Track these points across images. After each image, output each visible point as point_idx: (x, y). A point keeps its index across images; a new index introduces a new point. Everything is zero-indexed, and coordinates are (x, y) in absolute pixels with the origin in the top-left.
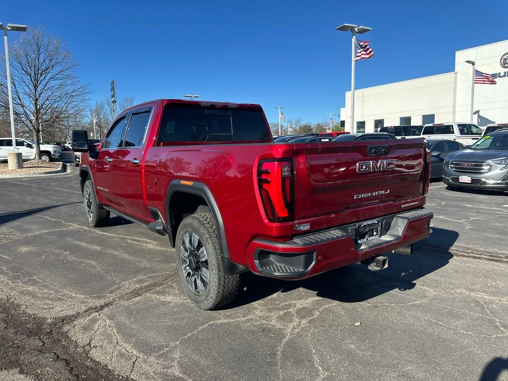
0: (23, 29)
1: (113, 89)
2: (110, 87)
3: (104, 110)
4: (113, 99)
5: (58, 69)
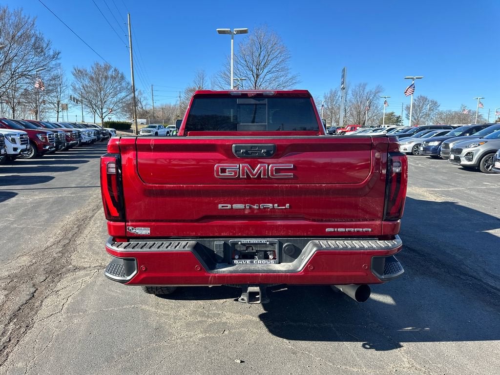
0: (245, 32)
1: (343, 76)
2: (341, 74)
3: (337, 97)
4: (343, 86)
5: (274, 63)
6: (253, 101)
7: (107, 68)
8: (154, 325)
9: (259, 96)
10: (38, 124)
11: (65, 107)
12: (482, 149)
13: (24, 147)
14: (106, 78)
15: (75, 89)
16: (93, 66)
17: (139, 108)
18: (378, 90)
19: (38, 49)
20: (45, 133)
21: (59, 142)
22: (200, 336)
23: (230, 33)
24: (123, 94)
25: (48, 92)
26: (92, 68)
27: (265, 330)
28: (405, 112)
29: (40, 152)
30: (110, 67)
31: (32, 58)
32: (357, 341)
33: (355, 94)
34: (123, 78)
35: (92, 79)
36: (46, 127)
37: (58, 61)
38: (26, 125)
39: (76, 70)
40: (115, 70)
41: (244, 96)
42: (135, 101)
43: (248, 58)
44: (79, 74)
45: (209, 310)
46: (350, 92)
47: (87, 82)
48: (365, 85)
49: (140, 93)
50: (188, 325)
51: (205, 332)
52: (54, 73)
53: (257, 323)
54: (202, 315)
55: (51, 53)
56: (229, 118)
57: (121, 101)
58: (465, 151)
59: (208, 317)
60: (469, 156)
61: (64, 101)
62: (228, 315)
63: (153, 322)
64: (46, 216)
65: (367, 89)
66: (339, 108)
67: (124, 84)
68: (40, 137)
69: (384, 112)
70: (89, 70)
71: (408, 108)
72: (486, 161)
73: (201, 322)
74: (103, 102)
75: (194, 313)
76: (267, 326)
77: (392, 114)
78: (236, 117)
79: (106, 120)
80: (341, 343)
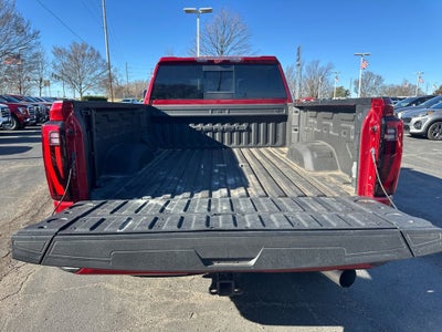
1: (298, 54)
3: (293, 73)
4: (298, 63)
6: (219, 68)
7: (84, 47)
8: (117, 308)
9: (226, 63)
10: (20, 98)
11: (47, 84)
12: (429, 118)
13: (5, 119)
14: (83, 56)
15: (55, 67)
16: (71, 45)
17: (114, 84)
18: (330, 67)
19: (20, 29)
20: (26, 107)
21: (39, 115)
22: (166, 321)
23: (196, 12)
24: (99, 71)
25: (30, 69)
27: (236, 312)
28: (353, 86)
29: (21, 125)
30: (87, 46)
31: (14, 37)
32: (337, 325)
33: (309, 70)
34: (98, 55)
35: (70, 56)
36: (28, 101)
37: (38, 40)
38: (9, 99)
39: (55, 49)
40: (92, 49)
41: (211, 63)
42: (111, 78)
43: (212, 36)
44: (58, 52)
45: (176, 289)
46: (304, 68)
47: (65, 60)
48: (318, 62)
49: (116, 70)
50: (153, 307)
51: (171, 316)
52: (35, 51)
53: (227, 304)
54: (169, 295)
55: (31, 32)
56: (196, 87)
57: (97, 77)
58: (414, 120)
59: (175, 297)
60: (418, 124)
61: (46, 78)
62: (196, 294)
63: (115, 304)
64: (19, 186)
65: (320, 66)
66: (295, 83)
67: (100, 61)
68: (21, 110)
69: (335, 86)
70: (67, 48)
71: (357, 83)
72: (434, 129)
73: (166, 304)
74: (81, 78)
75: (160, 292)
76: (239, 308)
77: (341, 88)
78: (202, 86)
79: (85, 94)
80: (319, 328)
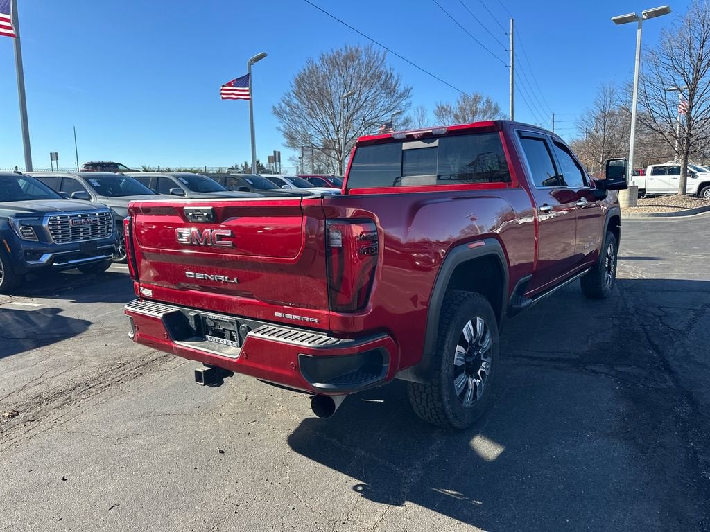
0: (665, 11)
6: (420, 144)
7: (476, 100)
14: (475, 113)
16: (459, 100)
19: (389, 89)
23: (634, 19)
26: (458, 102)
30: (480, 98)
31: (384, 101)
34: (497, 110)
37: (409, 100)
39: (438, 108)
40: (488, 101)
70: (454, 105)
